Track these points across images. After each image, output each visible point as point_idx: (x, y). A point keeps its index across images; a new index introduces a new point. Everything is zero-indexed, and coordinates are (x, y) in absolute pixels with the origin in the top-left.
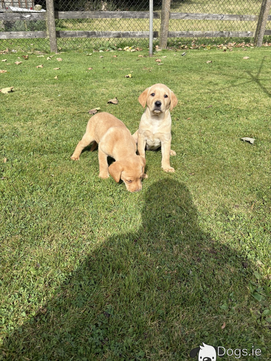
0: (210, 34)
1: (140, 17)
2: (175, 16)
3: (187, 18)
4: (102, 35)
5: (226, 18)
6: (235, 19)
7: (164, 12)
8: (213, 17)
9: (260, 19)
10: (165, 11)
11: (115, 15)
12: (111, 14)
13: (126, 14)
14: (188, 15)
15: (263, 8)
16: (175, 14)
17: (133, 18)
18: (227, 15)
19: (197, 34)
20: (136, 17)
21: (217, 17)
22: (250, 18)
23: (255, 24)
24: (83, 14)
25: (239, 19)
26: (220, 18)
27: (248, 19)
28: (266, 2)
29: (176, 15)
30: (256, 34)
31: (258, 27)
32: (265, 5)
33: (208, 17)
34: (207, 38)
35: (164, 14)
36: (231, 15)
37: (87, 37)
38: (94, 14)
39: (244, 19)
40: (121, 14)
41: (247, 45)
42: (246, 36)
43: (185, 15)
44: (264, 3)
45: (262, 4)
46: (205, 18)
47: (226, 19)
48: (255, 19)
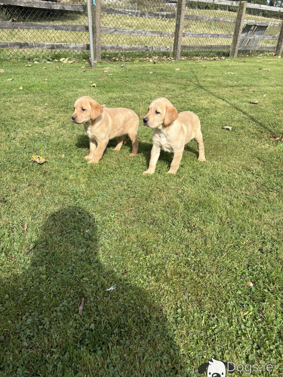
0: (137, 48)
2: (104, 30)
3: (116, 33)
4: (36, 47)
5: (149, 34)
6: (156, 35)
7: (95, 26)
8: (138, 33)
9: (176, 34)
11: (47, 27)
12: (43, 26)
13: (59, 27)
14: (116, 30)
15: (178, 26)
17: (66, 30)
18: (150, 31)
19: (126, 48)
20: (68, 30)
21: (141, 33)
22: (168, 35)
23: (172, 40)
25: (159, 35)
26: (144, 34)
27: (166, 36)
28: (179, 21)
29: (106, 30)
30: (174, 49)
31: (175, 42)
32: (179, 24)
33: (134, 33)
34: (134, 51)
35: (95, 28)
36: (153, 31)
37: (20, 48)
38: (26, 26)
39: (163, 35)
40: (53, 26)
41: (168, 58)
42: (166, 51)
43: (114, 30)
45: (177, 22)
46: (131, 33)
48: (172, 35)
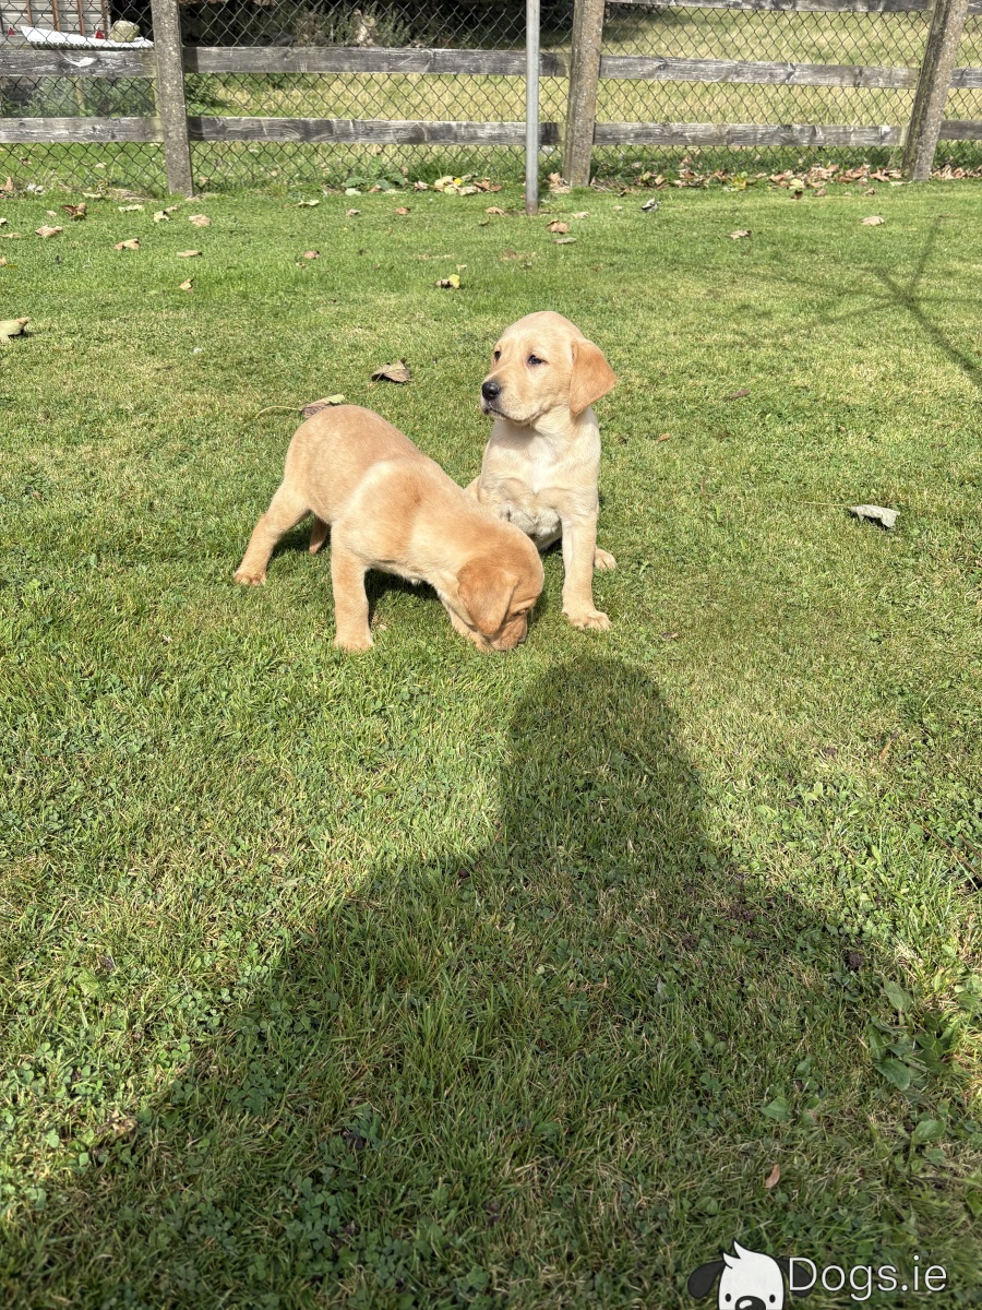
0: (746, 135)
1: (494, 71)
2: (618, 66)
3: (664, 77)
4: (357, 135)
5: (804, 76)
6: (836, 81)
7: (579, 52)
8: (757, 74)
9: (925, 81)
10: (583, 50)
11: (402, 63)
12: (387, 58)
13: (444, 60)
14: (665, 67)
15: (935, 44)
16: (621, 62)
17: (470, 73)
18: (808, 67)
19: (700, 135)
20: (478, 70)
21: (771, 75)
22: (890, 79)
23: (906, 99)
24: (285, 55)
25: (848, 80)
26: (783, 77)
27: (881, 83)
28: (945, 23)
29: (624, 66)
30: (910, 137)
31: (916, 109)
32: (942, 34)
33: (738, 74)
34: (735, 147)
35: (579, 61)
36: (822, 67)
37: (302, 140)
38: (327, 58)
39: (867, 80)
40: (426, 59)
41: (878, 175)
42: (873, 143)
43: (657, 64)
44: (938, 26)
45: (933, 28)
46: (726, 77)
47: (802, 81)
48: (907, 82)
